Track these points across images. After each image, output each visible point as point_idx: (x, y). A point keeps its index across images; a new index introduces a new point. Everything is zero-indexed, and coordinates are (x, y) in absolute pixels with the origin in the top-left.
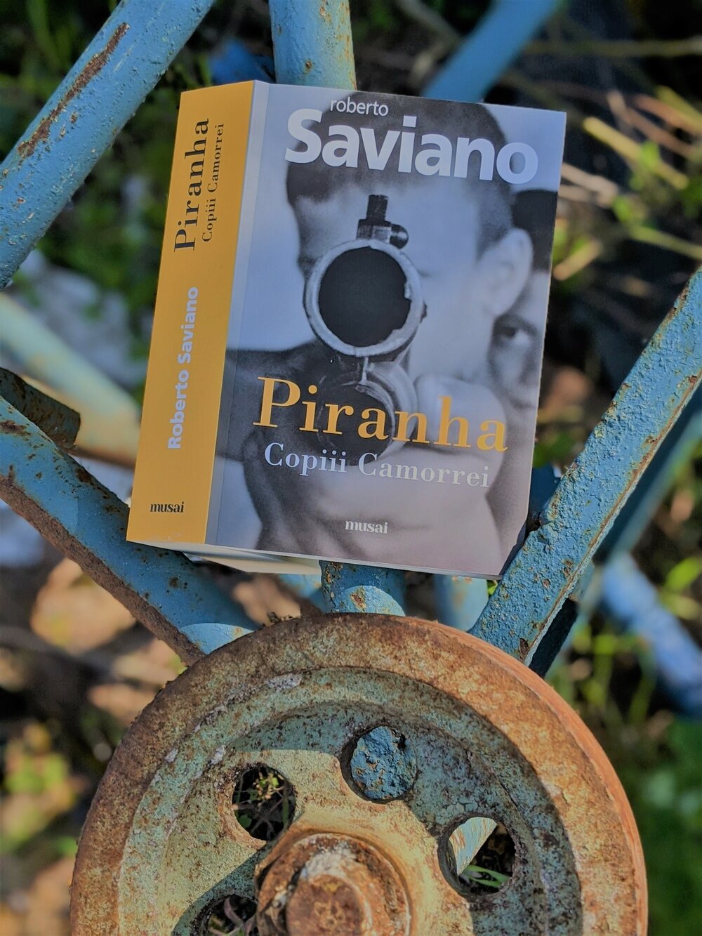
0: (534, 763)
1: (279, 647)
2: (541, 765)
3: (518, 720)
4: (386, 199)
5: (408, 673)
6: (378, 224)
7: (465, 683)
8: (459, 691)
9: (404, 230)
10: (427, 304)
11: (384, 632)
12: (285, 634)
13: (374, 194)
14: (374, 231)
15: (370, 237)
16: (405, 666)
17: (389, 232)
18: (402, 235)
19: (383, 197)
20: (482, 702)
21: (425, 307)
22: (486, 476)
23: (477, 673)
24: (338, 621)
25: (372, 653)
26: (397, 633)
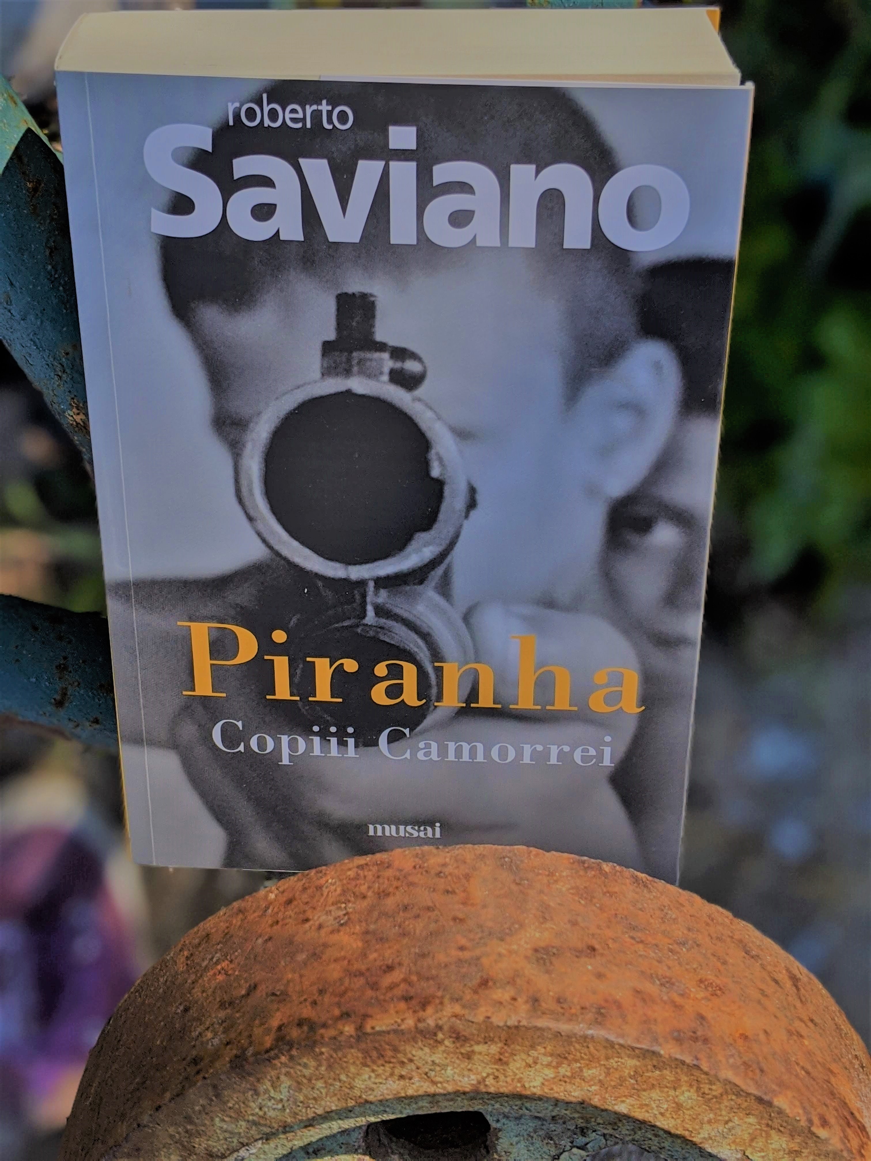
0: (686, 1134)
1: (204, 1125)
2: (699, 1133)
3: (636, 1092)
4: (372, 299)
5: (432, 1089)
6: (362, 348)
7: (531, 1073)
8: (527, 1085)
9: (414, 356)
10: (477, 485)
11: (366, 1053)
12: (203, 1106)
13: (345, 290)
14: (355, 362)
15: (348, 372)
16: (422, 1084)
17: (387, 363)
18: (412, 366)
19: (364, 296)
20: (569, 1087)
21: (472, 491)
22: (607, 751)
23: (545, 1055)
24: (281, 1063)
25: (359, 1083)
26: (387, 1047)
